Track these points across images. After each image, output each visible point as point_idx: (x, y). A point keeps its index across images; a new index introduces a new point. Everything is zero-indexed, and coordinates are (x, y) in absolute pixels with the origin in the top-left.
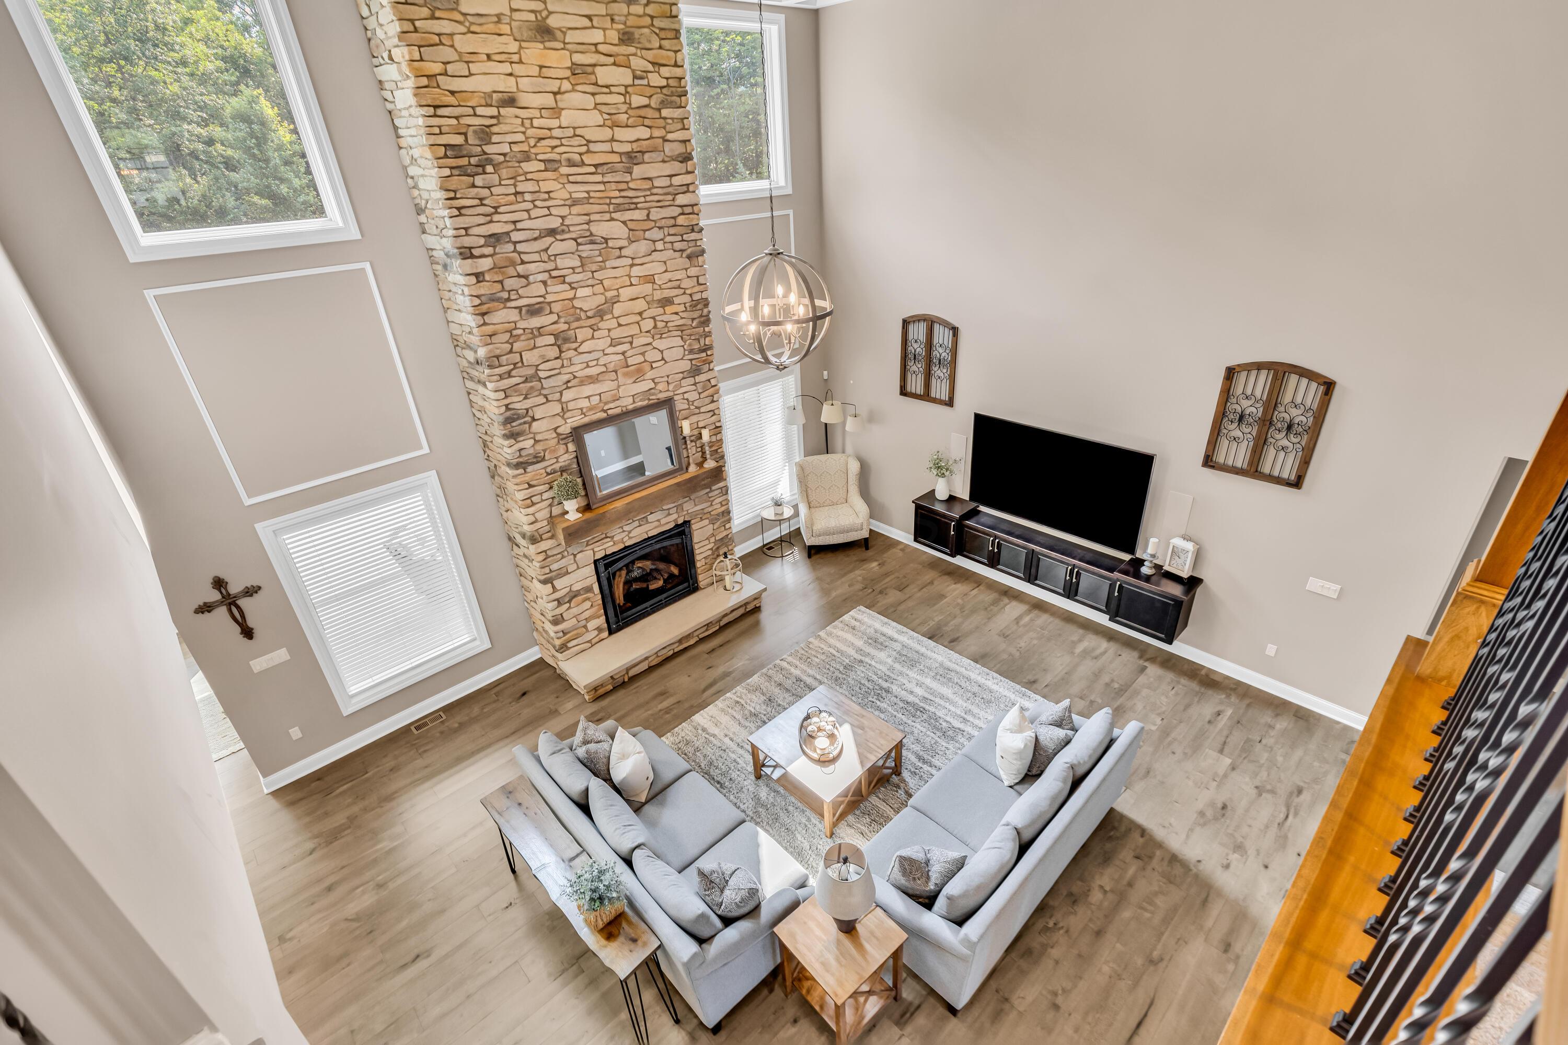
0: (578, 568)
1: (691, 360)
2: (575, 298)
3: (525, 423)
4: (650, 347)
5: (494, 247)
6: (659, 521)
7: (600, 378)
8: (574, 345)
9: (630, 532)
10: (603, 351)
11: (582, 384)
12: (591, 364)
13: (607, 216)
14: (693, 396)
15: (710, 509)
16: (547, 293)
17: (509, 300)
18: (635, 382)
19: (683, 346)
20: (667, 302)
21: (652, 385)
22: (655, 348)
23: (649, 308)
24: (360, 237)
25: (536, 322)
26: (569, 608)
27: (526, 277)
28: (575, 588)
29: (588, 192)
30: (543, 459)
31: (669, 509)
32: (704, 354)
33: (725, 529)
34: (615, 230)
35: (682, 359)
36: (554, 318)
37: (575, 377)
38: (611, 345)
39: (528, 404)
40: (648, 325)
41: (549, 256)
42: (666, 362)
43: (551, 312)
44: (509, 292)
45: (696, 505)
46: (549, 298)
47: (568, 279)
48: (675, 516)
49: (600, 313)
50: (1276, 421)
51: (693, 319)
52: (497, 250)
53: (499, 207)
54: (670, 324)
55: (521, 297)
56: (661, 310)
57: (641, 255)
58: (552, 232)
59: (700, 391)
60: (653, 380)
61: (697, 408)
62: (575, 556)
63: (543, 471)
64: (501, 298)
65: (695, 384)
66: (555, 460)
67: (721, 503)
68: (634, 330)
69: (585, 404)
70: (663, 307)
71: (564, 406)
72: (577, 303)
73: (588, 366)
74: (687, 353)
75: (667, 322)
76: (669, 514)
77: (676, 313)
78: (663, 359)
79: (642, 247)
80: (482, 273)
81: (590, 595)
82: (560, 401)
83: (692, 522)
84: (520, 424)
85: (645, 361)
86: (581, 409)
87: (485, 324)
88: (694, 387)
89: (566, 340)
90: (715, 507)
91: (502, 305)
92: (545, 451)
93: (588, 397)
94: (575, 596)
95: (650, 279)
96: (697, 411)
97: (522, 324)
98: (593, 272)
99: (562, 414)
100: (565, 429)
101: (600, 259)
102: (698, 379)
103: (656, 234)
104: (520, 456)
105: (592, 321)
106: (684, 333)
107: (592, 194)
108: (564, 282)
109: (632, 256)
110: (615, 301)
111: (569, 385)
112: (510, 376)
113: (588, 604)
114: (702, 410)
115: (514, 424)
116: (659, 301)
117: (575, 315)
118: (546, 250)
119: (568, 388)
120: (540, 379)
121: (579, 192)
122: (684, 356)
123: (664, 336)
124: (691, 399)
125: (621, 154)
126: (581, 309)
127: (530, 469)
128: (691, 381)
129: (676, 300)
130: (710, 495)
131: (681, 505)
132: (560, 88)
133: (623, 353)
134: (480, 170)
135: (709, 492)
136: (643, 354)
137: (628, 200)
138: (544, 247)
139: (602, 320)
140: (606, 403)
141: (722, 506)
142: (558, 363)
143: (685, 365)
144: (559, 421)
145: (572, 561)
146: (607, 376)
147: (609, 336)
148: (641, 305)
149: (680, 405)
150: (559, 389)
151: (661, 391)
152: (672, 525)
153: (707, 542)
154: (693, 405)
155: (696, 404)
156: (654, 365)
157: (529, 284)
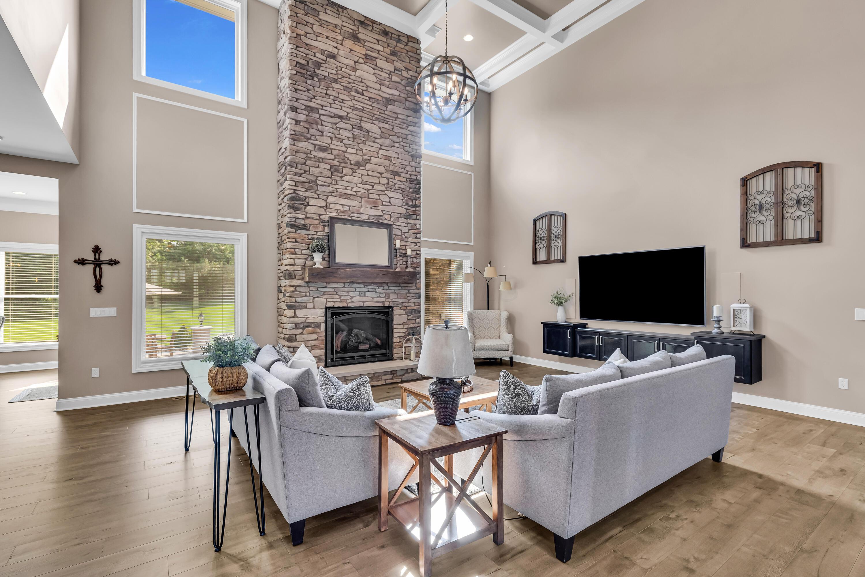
0: (314, 308)
1: (406, 209)
2: (345, 152)
3: (303, 204)
4: (383, 193)
5: (309, 113)
6: (373, 298)
7: (352, 197)
8: (340, 175)
9: (352, 297)
10: (356, 184)
11: (340, 196)
12: (348, 188)
13: (371, 121)
14: (405, 230)
15: (407, 305)
16: (331, 143)
17: (310, 139)
18: (371, 208)
19: (403, 200)
20: (396, 174)
21: (382, 214)
22: (386, 194)
23: (386, 173)
24: (246, 107)
25: (322, 155)
26: (302, 333)
27: (322, 132)
28: (309, 320)
29: (363, 107)
30: (308, 230)
31: (380, 293)
32: (414, 209)
33: (415, 323)
34: (374, 129)
35: (401, 206)
36: (333, 157)
37: (337, 192)
38: (361, 183)
39: (307, 194)
40: (384, 181)
41: (337, 127)
42: (391, 205)
43: (331, 154)
44: (311, 135)
45: (398, 298)
46: (332, 146)
47: (344, 141)
48: (383, 300)
49: (358, 164)
50: (786, 201)
51: (410, 188)
52: (310, 114)
53: (316, 96)
54: (396, 185)
55: (317, 140)
56: (393, 177)
57: (385, 145)
58: (341, 117)
59: (410, 228)
60: (382, 211)
61: (406, 237)
62: (314, 298)
63: (307, 236)
64: (307, 137)
65: (407, 223)
66: (315, 233)
67: (414, 303)
68: (376, 180)
69: (340, 208)
70: (394, 176)
71: (328, 205)
72: (347, 155)
73: (346, 189)
74: (404, 204)
75: (395, 184)
76: (379, 297)
77: (401, 182)
78: (390, 202)
79: (387, 142)
80: (300, 121)
81: (318, 330)
82: (326, 201)
83: (394, 308)
84: (300, 204)
85: (379, 199)
86: (337, 210)
87: (294, 145)
88: (406, 225)
89: (337, 171)
90: (410, 304)
91: (306, 140)
92: (311, 225)
93: (343, 205)
94: (308, 327)
95: (389, 158)
96: (406, 240)
97: (314, 153)
98: (358, 144)
99: (325, 208)
100: (326, 218)
101: (364, 139)
102: (409, 221)
103: (395, 138)
104: (295, 222)
105: (354, 167)
106: (404, 193)
107: (365, 109)
108: (342, 142)
109: (381, 144)
110: (368, 162)
111: (333, 194)
112: (300, 176)
113: (314, 336)
114: (410, 240)
115: (296, 202)
116: (392, 171)
117: (344, 160)
118: (336, 124)
119: (332, 195)
120: (317, 185)
121: (358, 105)
122: (403, 205)
123: (392, 190)
124: (403, 231)
125: (383, 97)
126: (348, 159)
127: (299, 231)
128: (405, 220)
129: (402, 175)
130: (408, 295)
131: (389, 294)
132: (358, 60)
133: (368, 190)
134: (311, 78)
135: (408, 293)
136: (379, 195)
137: (383, 118)
138: (335, 122)
139: (359, 169)
140: (352, 213)
141: (415, 305)
142: (329, 181)
143: (403, 211)
144: (322, 211)
145: (311, 301)
146: (356, 198)
147: (361, 178)
148: (382, 169)
149: (396, 232)
150: (326, 194)
151: (386, 219)
152: (381, 305)
153: (402, 326)
154: (404, 235)
155: (406, 234)
156: (384, 203)
157: (322, 136)
